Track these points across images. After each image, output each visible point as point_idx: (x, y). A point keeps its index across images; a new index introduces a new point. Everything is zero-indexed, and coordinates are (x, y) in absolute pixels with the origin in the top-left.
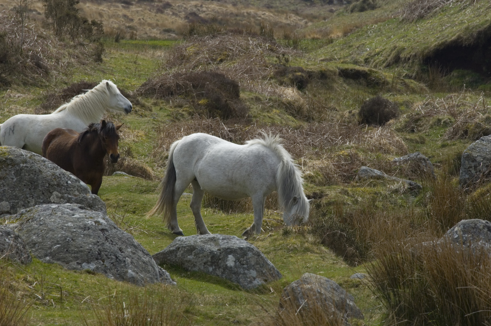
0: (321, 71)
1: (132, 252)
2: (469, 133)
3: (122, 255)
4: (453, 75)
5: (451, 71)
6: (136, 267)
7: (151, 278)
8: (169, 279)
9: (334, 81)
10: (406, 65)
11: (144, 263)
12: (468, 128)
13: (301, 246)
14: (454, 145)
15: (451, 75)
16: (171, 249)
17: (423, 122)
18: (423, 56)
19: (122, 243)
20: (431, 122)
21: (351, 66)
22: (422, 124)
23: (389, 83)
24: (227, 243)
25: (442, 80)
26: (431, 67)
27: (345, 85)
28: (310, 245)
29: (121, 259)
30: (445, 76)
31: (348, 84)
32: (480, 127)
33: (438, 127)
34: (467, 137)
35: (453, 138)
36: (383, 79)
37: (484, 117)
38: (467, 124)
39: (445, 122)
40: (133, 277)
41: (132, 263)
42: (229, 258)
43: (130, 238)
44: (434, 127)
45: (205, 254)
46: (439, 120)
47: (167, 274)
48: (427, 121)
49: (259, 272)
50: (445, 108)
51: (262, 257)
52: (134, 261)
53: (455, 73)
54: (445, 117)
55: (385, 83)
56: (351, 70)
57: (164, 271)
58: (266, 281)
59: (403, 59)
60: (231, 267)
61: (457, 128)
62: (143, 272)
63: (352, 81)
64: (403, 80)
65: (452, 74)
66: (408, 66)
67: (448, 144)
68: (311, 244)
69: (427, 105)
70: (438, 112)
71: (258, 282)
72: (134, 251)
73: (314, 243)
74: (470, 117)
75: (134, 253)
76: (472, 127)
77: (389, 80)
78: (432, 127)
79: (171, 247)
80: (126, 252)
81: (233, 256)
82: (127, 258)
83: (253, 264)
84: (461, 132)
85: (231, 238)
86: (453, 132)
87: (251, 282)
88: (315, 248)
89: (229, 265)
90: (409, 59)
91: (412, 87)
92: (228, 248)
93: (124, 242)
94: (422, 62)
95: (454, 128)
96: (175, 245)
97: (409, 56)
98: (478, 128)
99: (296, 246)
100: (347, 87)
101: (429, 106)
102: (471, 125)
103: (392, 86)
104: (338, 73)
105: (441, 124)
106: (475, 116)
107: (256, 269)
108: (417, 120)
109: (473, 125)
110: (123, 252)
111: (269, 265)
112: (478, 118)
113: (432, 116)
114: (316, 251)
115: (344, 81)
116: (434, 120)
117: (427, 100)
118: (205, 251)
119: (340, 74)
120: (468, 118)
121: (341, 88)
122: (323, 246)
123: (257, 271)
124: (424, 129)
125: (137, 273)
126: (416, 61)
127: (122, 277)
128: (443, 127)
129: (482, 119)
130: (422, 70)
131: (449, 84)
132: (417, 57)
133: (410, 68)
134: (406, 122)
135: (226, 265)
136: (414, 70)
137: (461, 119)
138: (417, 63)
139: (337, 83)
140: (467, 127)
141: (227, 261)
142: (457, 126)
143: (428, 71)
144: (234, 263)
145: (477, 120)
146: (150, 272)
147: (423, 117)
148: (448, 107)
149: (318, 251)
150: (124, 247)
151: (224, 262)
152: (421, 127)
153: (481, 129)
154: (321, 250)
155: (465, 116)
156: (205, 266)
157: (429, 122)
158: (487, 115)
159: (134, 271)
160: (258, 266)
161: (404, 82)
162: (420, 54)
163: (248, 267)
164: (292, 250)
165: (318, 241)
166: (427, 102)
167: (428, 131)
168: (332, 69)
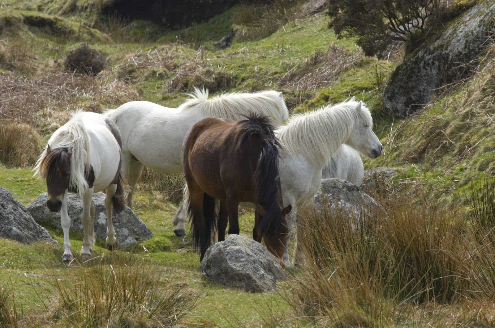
0: (6, 18)
1: (13, 208)
2: (189, 85)
3: (5, 212)
4: (133, 26)
5: (131, 22)
6: (19, 224)
7: (34, 236)
8: (49, 237)
9: (19, 28)
10: (84, 14)
11: (26, 220)
12: (189, 81)
13: (150, 203)
14: (175, 98)
15: (131, 26)
16: (38, 205)
17: (137, 73)
18: (102, 5)
19: (3, 199)
20: (146, 74)
21: (35, 14)
22: (136, 76)
23: (75, 32)
24: (96, 199)
25: (122, 29)
26: (110, 16)
27: (30, 33)
28: (159, 203)
29: (5, 215)
30: (126, 26)
31: (34, 32)
32: (201, 80)
33: (153, 80)
34: (187, 90)
35: (173, 91)
36: (69, 28)
37: (205, 70)
38: (187, 77)
39: (160, 74)
40: (18, 235)
41: (15, 219)
42: (100, 216)
43: (9, 194)
44: (150, 79)
45: (75, 211)
46: (154, 72)
47: (47, 231)
48: (141, 73)
49: (130, 230)
50: (159, 60)
51: (133, 215)
52: (17, 218)
53: (134, 24)
54: (161, 69)
55: (71, 32)
56: (36, 18)
57: (42, 228)
58: (137, 239)
59: (80, 8)
60: (103, 225)
61: (176, 80)
62: (26, 230)
63: (37, 29)
64: (88, 29)
65: (132, 24)
66: (86, 15)
67: (169, 97)
68: (161, 201)
69: (139, 56)
70: (152, 64)
71: (130, 240)
72: (15, 208)
73: (163, 201)
74: (190, 70)
75: (15, 210)
76: (192, 81)
77: (76, 29)
78: (147, 79)
79: (38, 203)
80: (8, 209)
81: (105, 213)
82: (10, 215)
83: (125, 222)
84: (180, 85)
85: (99, 195)
86: (173, 84)
87: (123, 241)
88: (164, 205)
89: (100, 223)
90: (86, 8)
91: (98, 37)
92: (100, 206)
93: (4, 198)
94: (100, 11)
95: (173, 81)
96: (42, 201)
97: (86, 5)
98: (198, 81)
99: (144, 203)
100: (32, 35)
101: (141, 57)
102: (192, 77)
103: (79, 35)
104: (22, 20)
105: (156, 76)
106: (195, 69)
107: (127, 227)
108: (131, 72)
109: (194, 78)
110: (5, 209)
111: (141, 223)
112: (198, 71)
113: (147, 68)
114: (165, 208)
115: (29, 29)
116: (149, 73)
117: (138, 52)
118: (75, 208)
119: (25, 22)
120: (188, 70)
121: (26, 36)
122: (172, 203)
123: (128, 229)
124: (139, 81)
125: (21, 230)
126: (95, 10)
127: (7, 234)
128: (158, 79)
129: (202, 72)
130: (100, 19)
131: (129, 34)
132: (95, 6)
133: (88, 17)
134: (120, 73)
135: (98, 223)
136: (92, 19)
137: (180, 71)
138: (96, 12)
139: (23, 31)
140: (187, 80)
141: (98, 218)
142: (177, 79)
143: (107, 20)
144: (106, 221)
145: (197, 73)
146: (32, 230)
147: (137, 68)
148: (163, 59)
149: (167, 209)
150: (5, 203)
151: (96, 220)
152: (135, 78)
153: (201, 82)
154: (171, 208)
155: (185, 68)
156: (75, 223)
157: (143, 74)
158: (207, 68)
159: (18, 228)
160: (130, 224)
161: (90, 31)
162: (99, 3)
163: (120, 225)
164: (140, 207)
165: (167, 198)
166: (139, 54)
167: (143, 83)
168: (16, 16)
